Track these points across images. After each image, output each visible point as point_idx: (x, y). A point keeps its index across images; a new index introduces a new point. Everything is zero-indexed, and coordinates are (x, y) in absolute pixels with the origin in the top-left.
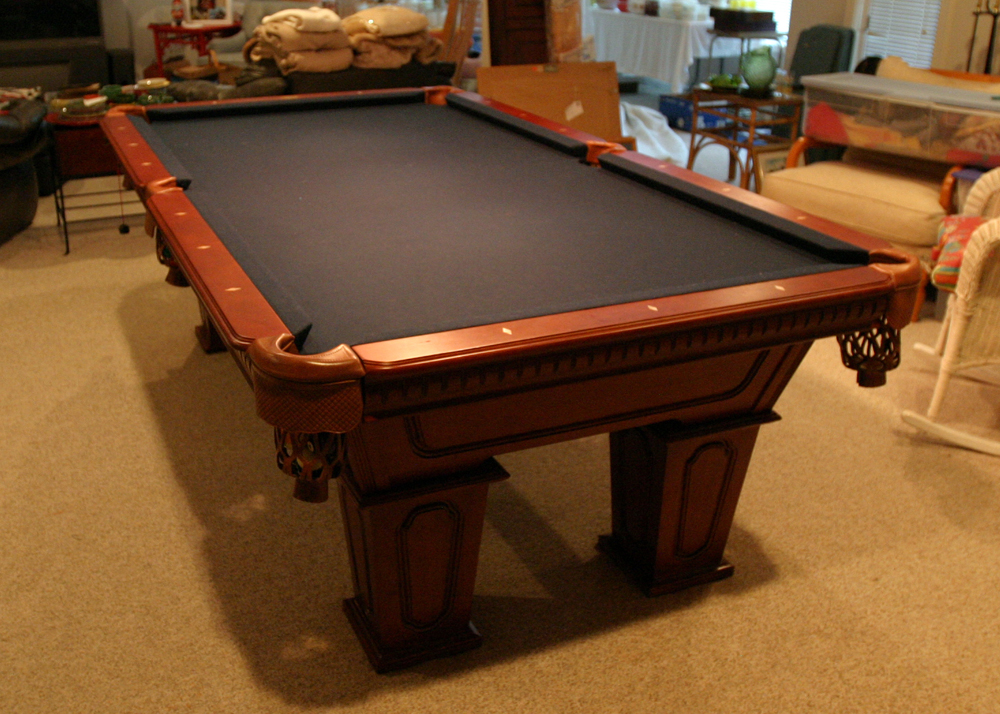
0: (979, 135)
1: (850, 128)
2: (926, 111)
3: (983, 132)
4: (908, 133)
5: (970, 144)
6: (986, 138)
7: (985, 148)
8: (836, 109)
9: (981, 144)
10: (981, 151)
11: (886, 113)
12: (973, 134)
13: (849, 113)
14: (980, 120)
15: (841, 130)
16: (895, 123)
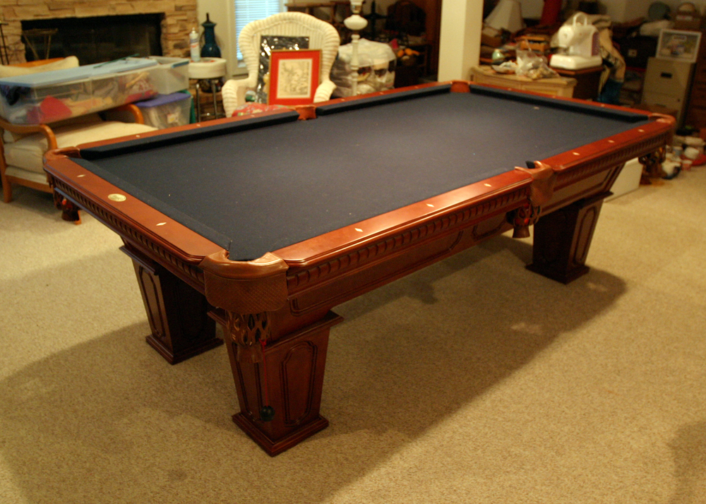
0: (138, 83)
1: (72, 106)
2: (111, 80)
3: (140, 80)
4: (105, 96)
5: (136, 90)
6: (142, 84)
7: (142, 89)
8: (56, 98)
9: (141, 88)
10: (141, 91)
11: (90, 88)
12: (135, 84)
13: (68, 96)
14: (135, 76)
15: (66, 109)
16: (97, 93)
